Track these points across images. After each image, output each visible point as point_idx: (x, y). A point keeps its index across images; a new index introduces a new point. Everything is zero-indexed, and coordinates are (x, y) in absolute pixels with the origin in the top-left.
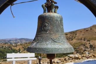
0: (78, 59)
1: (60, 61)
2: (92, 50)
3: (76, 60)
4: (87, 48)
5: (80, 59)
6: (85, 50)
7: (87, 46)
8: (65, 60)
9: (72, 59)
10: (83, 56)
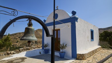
0: (28, 50)
1: (16, 52)
2: (36, 44)
3: (28, 51)
4: (33, 43)
5: (29, 49)
6: (32, 45)
7: (33, 42)
8: (19, 51)
9: (25, 50)
10: (32, 48)
